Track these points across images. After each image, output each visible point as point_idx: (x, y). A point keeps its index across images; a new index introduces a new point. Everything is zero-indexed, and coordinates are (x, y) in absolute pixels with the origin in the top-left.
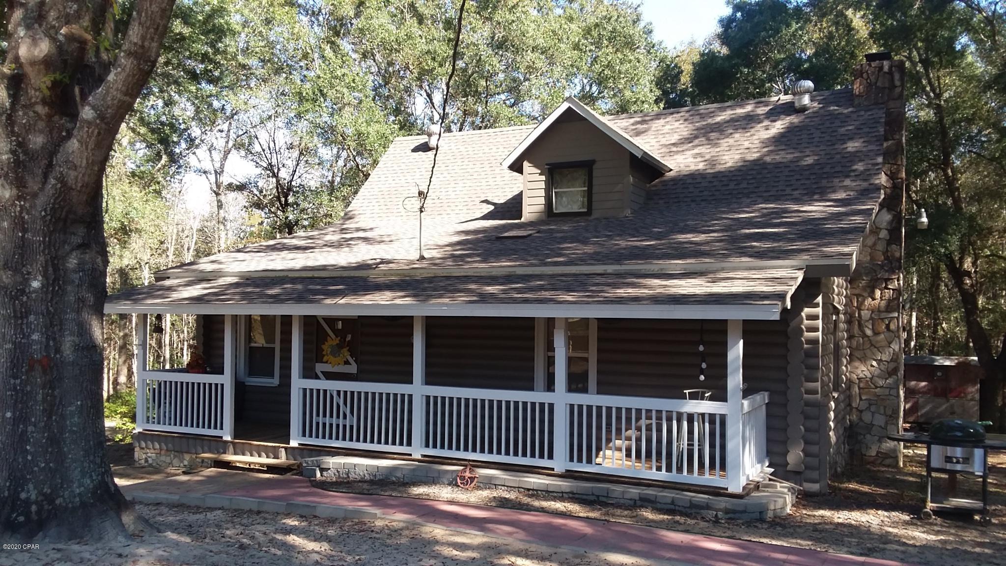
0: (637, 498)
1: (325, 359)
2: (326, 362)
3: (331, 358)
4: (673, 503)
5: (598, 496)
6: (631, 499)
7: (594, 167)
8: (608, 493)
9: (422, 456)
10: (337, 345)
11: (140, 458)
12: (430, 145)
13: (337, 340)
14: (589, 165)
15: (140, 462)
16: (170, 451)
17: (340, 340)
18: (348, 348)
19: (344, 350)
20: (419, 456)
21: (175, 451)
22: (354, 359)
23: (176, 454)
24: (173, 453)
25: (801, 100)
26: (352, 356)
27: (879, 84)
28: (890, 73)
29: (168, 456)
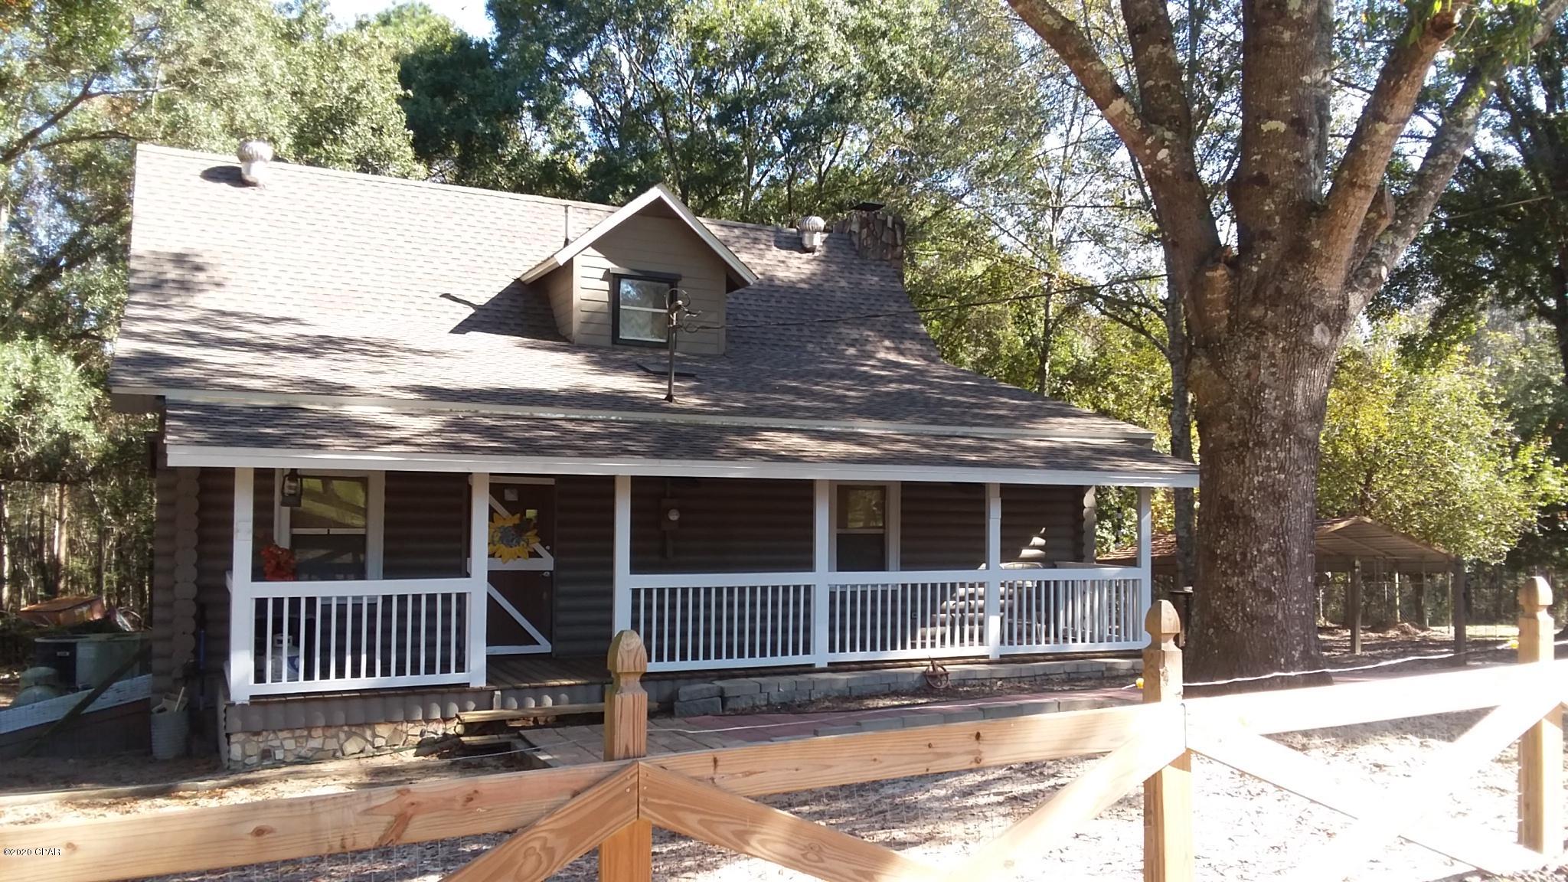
2: (492, 556)
3: (502, 548)
9: (829, 664)
10: (515, 526)
11: (248, 753)
12: (248, 178)
13: (516, 519)
14: (672, 281)
15: (246, 761)
16: (336, 727)
17: (521, 519)
18: (536, 531)
19: (529, 534)
20: (826, 666)
21: (349, 725)
22: (548, 547)
23: (354, 729)
24: (346, 728)
25: (812, 239)
26: (543, 544)
27: (884, 239)
28: (893, 229)
29: (332, 737)
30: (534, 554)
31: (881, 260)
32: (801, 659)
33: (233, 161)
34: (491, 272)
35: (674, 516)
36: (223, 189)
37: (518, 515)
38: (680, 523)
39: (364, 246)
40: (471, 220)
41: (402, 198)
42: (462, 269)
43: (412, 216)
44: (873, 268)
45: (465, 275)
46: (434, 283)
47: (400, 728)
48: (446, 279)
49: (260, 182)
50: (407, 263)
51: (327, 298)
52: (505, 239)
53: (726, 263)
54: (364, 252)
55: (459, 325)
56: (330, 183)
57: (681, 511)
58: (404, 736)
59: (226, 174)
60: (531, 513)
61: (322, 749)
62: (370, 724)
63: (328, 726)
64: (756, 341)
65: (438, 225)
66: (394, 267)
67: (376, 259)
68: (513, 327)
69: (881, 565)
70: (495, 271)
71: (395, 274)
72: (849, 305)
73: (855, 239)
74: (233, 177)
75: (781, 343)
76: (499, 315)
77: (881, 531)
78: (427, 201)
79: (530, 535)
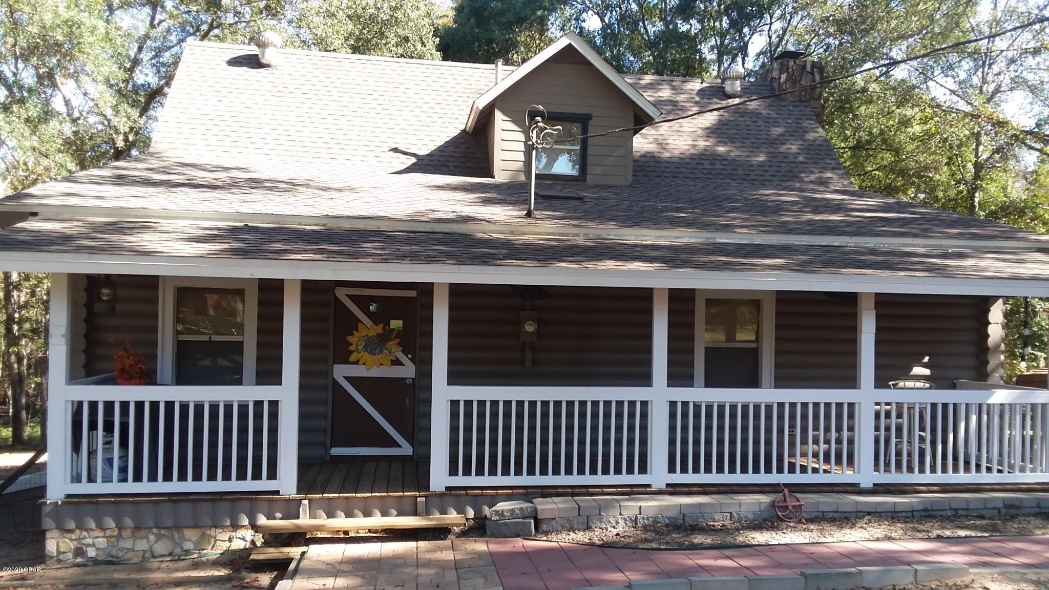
0: (1001, 505)
1: (353, 357)
2: (357, 363)
3: (366, 356)
4: (1038, 506)
5: (956, 510)
6: (994, 508)
7: (590, 123)
8: (968, 505)
9: (668, 485)
10: (379, 335)
11: (62, 550)
12: (264, 61)
13: (379, 329)
14: (584, 120)
15: (61, 557)
16: (146, 528)
17: (384, 328)
18: (398, 340)
19: (391, 342)
20: (663, 487)
21: (159, 528)
22: (410, 356)
23: (162, 532)
24: (155, 531)
25: (732, 85)
26: (405, 352)
27: (802, 82)
28: (812, 73)
29: (142, 538)
30: (397, 362)
31: (800, 101)
32: (636, 479)
33: (253, 50)
34: (443, 125)
35: (530, 328)
36: (244, 72)
37: (382, 325)
38: (539, 334)
39: (343, 108)
40: (436, 86)
41: (383, 72)
42: (420, 124)
43: (387, 85)
44: (791, 108)
45: (421, 128)
46: (394, 136)
47: (208, 532)
48: (405, 132)
49: (272, 64)
50: (376, 120)
51: (304, 149)
52: (460, 99)
53: (634, 103)
54: (342, 113)
55: (407, 168)
56: (328, 63)
57: (540, 323)
58: (213, 540)
59: (249, 59)
60: (396, 324)
61: (132, 550)
62: (178, 527)
63: (137, 528)
64: (669, 175)
65: (407, 91)
66: (364, 124)
67: (350, 118)
68: (452, 168)
69: (753, 382)
70: (447, 124)
71: (363, 129)
72: (764, 141)
73: (775, 84)
74: (254, 62)
75: (692, 176)
76: (442, 159)
77: (754, 345)
78: (403, 73)
79: (393, 345)
